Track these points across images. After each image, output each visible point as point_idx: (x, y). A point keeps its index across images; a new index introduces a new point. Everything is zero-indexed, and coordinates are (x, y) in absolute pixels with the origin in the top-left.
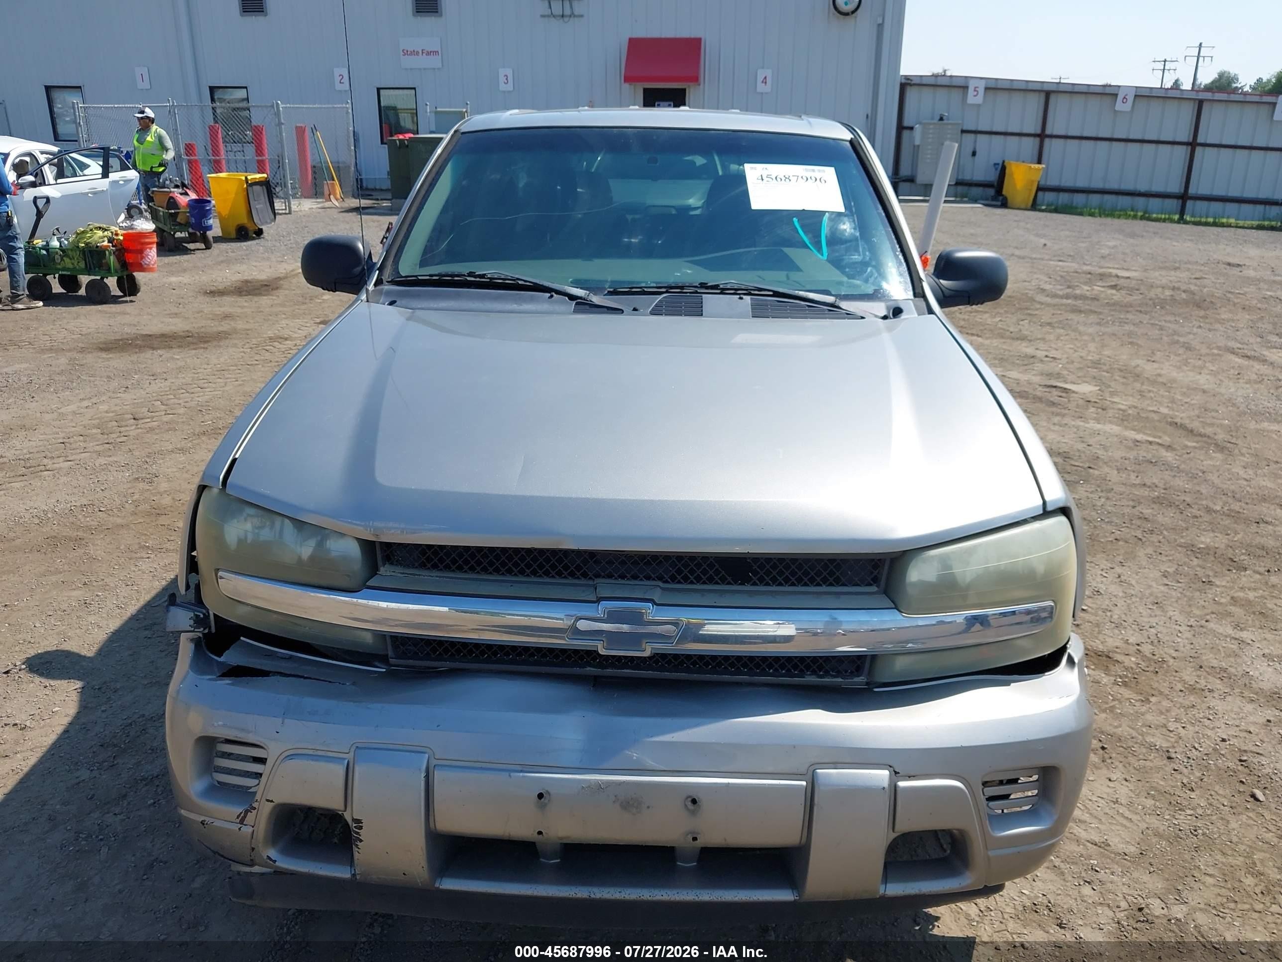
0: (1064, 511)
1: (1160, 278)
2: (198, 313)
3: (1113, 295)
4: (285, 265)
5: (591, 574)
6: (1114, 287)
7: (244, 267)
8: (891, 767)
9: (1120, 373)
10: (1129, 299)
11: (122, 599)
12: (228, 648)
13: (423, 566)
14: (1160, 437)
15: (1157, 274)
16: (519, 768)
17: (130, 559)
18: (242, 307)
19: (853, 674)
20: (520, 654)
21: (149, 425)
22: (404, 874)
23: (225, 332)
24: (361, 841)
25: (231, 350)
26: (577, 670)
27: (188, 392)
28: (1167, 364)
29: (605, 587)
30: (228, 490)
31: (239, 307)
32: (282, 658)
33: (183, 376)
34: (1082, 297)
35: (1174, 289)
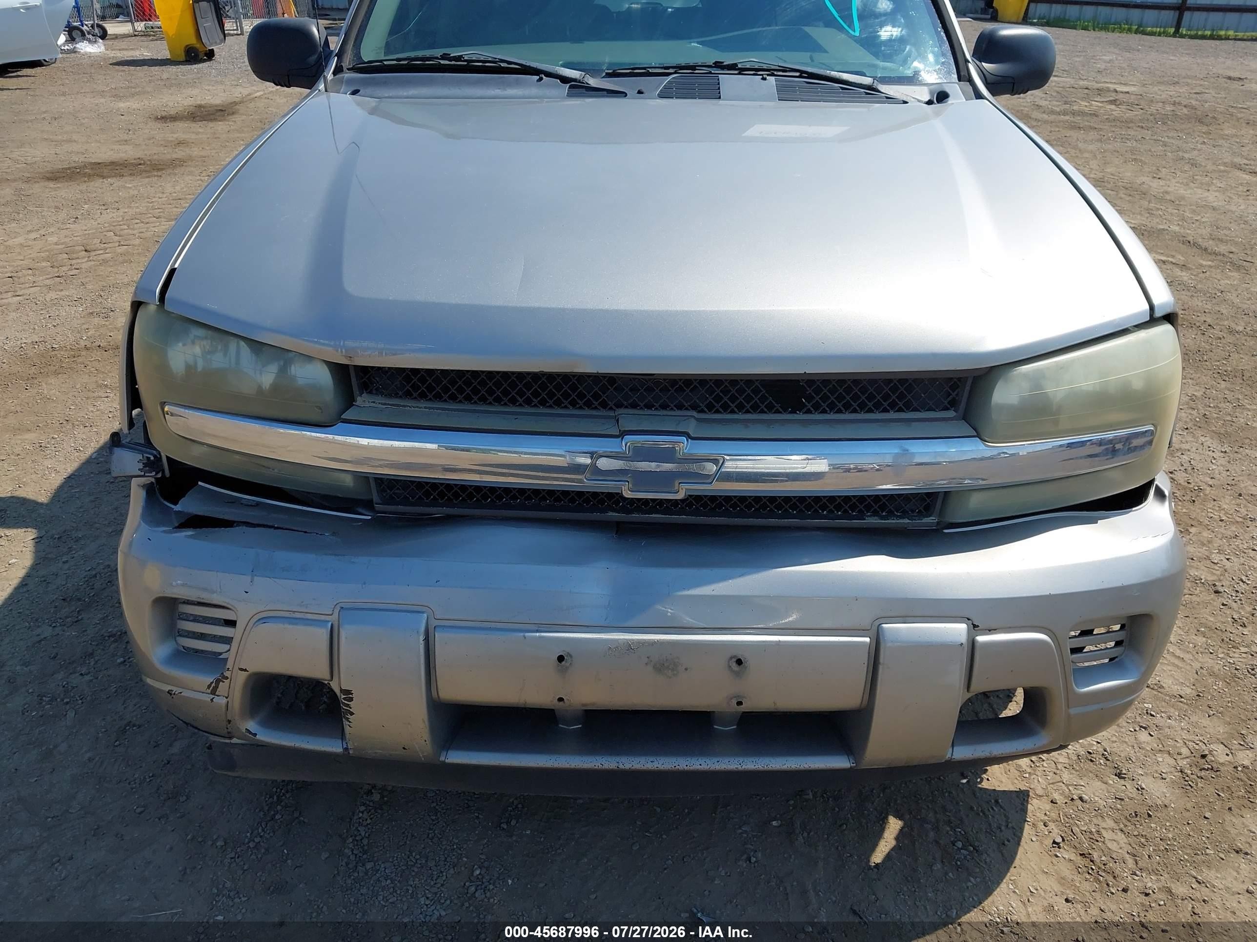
0: (1170, 318)
1: (1160, 93)
2: (149, 139)
3: (1112, 110)
4: (240, 89)
5: (611, 404)
6: (1113, 102)
7: (195, 92)
8: (969, 619)
9: (1125, 191)
10: (1129, 114)
11: (81, 441)
12: (184, 496)
13: (408, 395)
14: (1173, 257)
15: (1156, 89)
16: (535, 627)
17: (88, 398)
18: (197, 133)
19: (921, 515)
20: (529, 498)
21: (102, 257)
22: (404, 748)
23: (180, 160)
24: (352, 714)
25: (188, 178)
26: (596, 516)
27: (143, 222)
28: (1173, 181)
29: (629, 419)
30: (167, 307)
31: (193, 132)
32: (248, 505)
33: (137, 205)
34: (1082, 113)
35: (1174, 104)
